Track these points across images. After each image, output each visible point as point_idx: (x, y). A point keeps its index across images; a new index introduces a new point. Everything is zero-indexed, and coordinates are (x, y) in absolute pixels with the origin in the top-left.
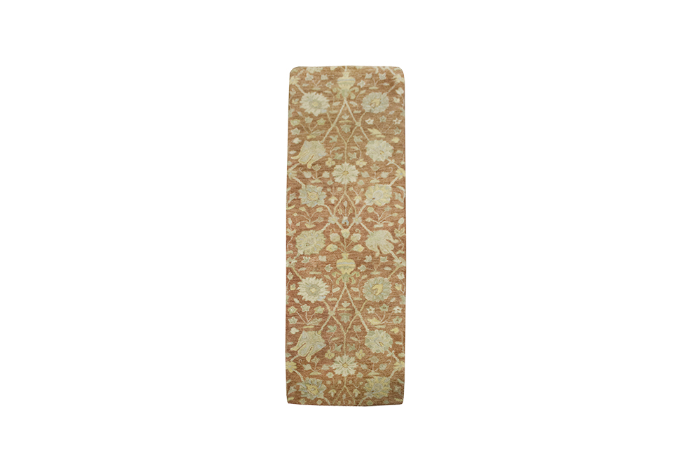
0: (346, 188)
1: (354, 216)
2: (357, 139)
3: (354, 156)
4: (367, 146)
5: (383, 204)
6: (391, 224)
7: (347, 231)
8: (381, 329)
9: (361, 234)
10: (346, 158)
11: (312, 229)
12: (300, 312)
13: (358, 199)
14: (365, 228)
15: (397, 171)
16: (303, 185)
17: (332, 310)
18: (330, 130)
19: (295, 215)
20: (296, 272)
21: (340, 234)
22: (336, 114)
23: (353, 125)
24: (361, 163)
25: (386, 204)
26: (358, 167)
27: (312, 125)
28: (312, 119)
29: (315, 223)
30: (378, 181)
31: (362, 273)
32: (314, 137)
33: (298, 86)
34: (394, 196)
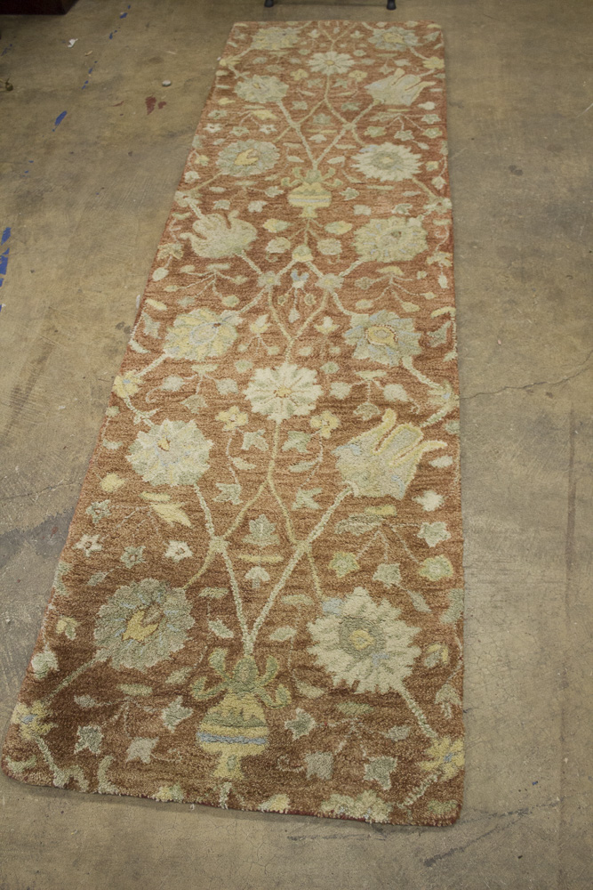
0: (288, 355)
1: (276, 289)
2: (231, 491)
3: (249, 440)
4: (203, 469)
5: (195, 312)
6: (188, 269)
7: (296, 258)
8: (254, 104)
9: (265, 253)
10: (276, 436)
11: (386, 265)
12: (414, 130)
13: (260, 325)
14: (251, 264)
15: (136, 390)
16: (408, 363)
17: (348, 132)
18: (317, 532)
19: (429, 295)
20: (426, 189)
21: (316, 254)
22: (290, 588)
23: (235, 544)
24: (232, 419)
25: (187, 311)
26: (245, 407)
27: (376, 552)
28: (378, 576)
29: (379, 275)
30: (194, 367)
31: (273, 183)
32: (371, 510)
33: (427, 731)
34: (163, 331)
